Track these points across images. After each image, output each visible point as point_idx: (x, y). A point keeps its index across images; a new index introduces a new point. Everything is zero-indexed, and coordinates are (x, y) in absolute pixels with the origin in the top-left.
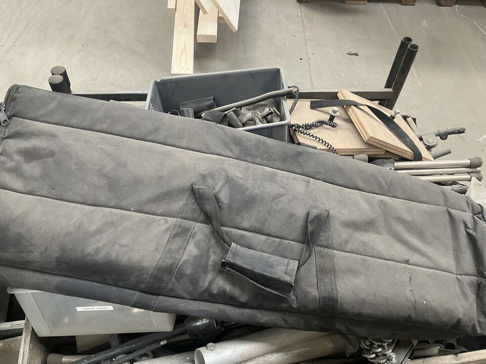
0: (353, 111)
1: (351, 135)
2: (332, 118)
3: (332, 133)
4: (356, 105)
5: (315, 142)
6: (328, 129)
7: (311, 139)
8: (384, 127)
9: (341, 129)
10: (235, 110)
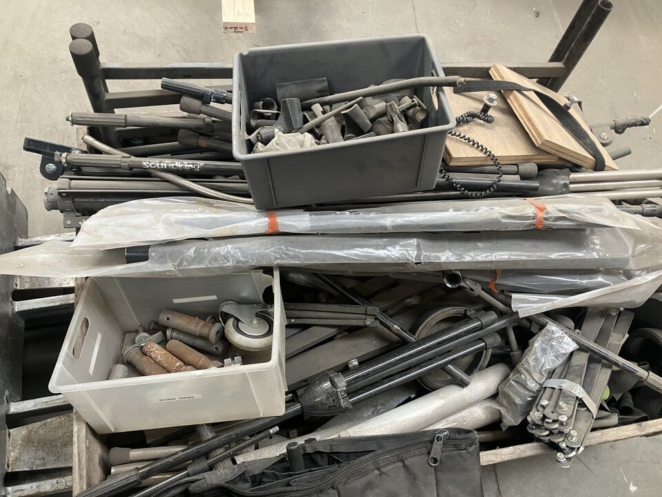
0: (516, 99)
1: (513, 134)
2: (486, 109)
3: (488, 132)
4: (520, 89)
5: (468, 147)
6: (481, 125)
7: (462, 141)
8: (556, 123)
9: (499, 125)
10: (361, 101)
